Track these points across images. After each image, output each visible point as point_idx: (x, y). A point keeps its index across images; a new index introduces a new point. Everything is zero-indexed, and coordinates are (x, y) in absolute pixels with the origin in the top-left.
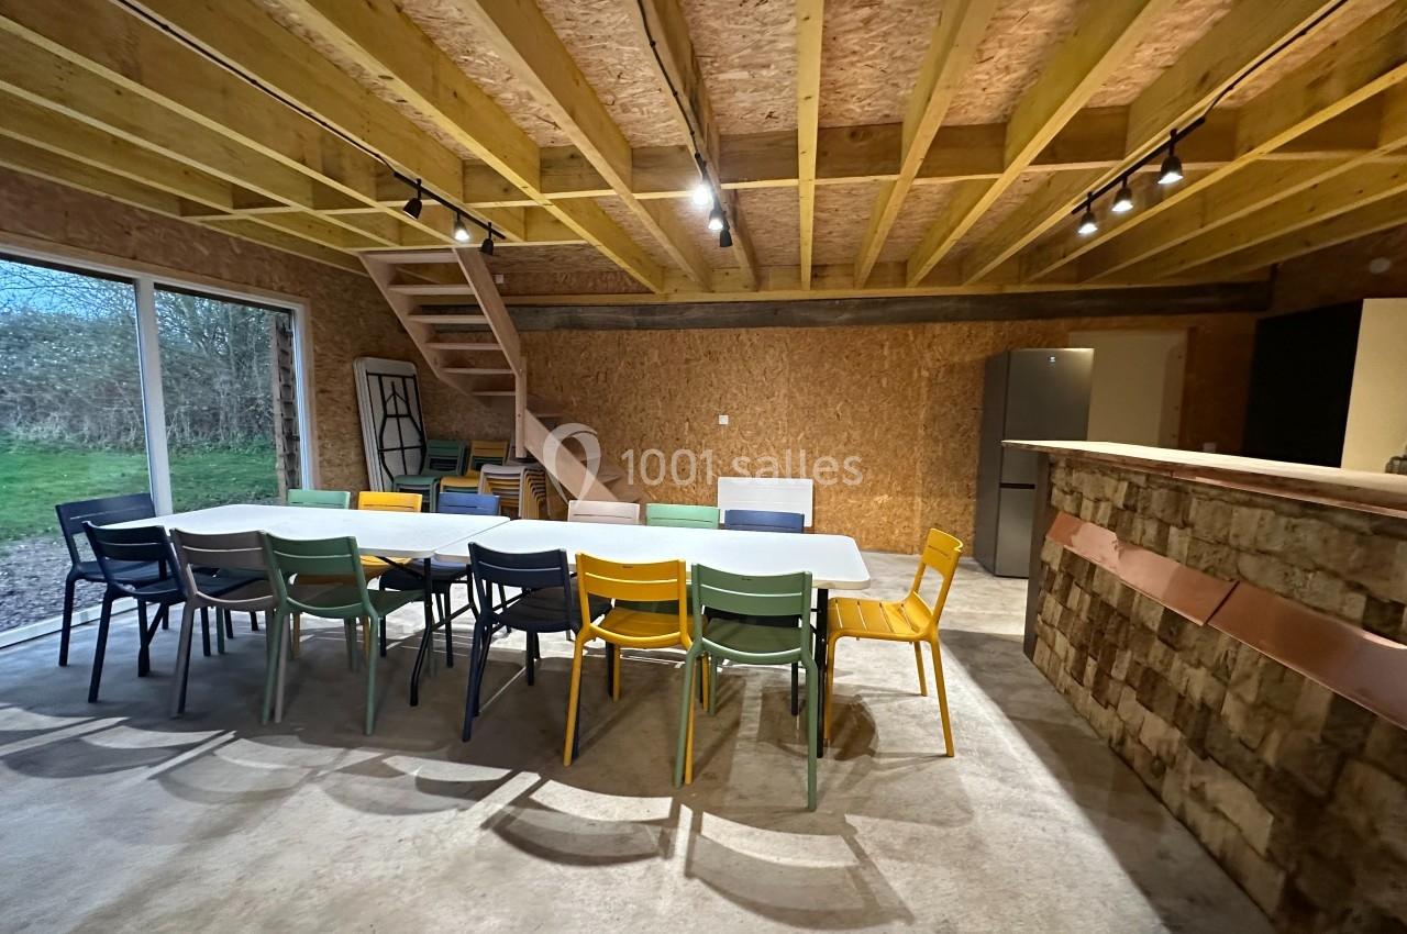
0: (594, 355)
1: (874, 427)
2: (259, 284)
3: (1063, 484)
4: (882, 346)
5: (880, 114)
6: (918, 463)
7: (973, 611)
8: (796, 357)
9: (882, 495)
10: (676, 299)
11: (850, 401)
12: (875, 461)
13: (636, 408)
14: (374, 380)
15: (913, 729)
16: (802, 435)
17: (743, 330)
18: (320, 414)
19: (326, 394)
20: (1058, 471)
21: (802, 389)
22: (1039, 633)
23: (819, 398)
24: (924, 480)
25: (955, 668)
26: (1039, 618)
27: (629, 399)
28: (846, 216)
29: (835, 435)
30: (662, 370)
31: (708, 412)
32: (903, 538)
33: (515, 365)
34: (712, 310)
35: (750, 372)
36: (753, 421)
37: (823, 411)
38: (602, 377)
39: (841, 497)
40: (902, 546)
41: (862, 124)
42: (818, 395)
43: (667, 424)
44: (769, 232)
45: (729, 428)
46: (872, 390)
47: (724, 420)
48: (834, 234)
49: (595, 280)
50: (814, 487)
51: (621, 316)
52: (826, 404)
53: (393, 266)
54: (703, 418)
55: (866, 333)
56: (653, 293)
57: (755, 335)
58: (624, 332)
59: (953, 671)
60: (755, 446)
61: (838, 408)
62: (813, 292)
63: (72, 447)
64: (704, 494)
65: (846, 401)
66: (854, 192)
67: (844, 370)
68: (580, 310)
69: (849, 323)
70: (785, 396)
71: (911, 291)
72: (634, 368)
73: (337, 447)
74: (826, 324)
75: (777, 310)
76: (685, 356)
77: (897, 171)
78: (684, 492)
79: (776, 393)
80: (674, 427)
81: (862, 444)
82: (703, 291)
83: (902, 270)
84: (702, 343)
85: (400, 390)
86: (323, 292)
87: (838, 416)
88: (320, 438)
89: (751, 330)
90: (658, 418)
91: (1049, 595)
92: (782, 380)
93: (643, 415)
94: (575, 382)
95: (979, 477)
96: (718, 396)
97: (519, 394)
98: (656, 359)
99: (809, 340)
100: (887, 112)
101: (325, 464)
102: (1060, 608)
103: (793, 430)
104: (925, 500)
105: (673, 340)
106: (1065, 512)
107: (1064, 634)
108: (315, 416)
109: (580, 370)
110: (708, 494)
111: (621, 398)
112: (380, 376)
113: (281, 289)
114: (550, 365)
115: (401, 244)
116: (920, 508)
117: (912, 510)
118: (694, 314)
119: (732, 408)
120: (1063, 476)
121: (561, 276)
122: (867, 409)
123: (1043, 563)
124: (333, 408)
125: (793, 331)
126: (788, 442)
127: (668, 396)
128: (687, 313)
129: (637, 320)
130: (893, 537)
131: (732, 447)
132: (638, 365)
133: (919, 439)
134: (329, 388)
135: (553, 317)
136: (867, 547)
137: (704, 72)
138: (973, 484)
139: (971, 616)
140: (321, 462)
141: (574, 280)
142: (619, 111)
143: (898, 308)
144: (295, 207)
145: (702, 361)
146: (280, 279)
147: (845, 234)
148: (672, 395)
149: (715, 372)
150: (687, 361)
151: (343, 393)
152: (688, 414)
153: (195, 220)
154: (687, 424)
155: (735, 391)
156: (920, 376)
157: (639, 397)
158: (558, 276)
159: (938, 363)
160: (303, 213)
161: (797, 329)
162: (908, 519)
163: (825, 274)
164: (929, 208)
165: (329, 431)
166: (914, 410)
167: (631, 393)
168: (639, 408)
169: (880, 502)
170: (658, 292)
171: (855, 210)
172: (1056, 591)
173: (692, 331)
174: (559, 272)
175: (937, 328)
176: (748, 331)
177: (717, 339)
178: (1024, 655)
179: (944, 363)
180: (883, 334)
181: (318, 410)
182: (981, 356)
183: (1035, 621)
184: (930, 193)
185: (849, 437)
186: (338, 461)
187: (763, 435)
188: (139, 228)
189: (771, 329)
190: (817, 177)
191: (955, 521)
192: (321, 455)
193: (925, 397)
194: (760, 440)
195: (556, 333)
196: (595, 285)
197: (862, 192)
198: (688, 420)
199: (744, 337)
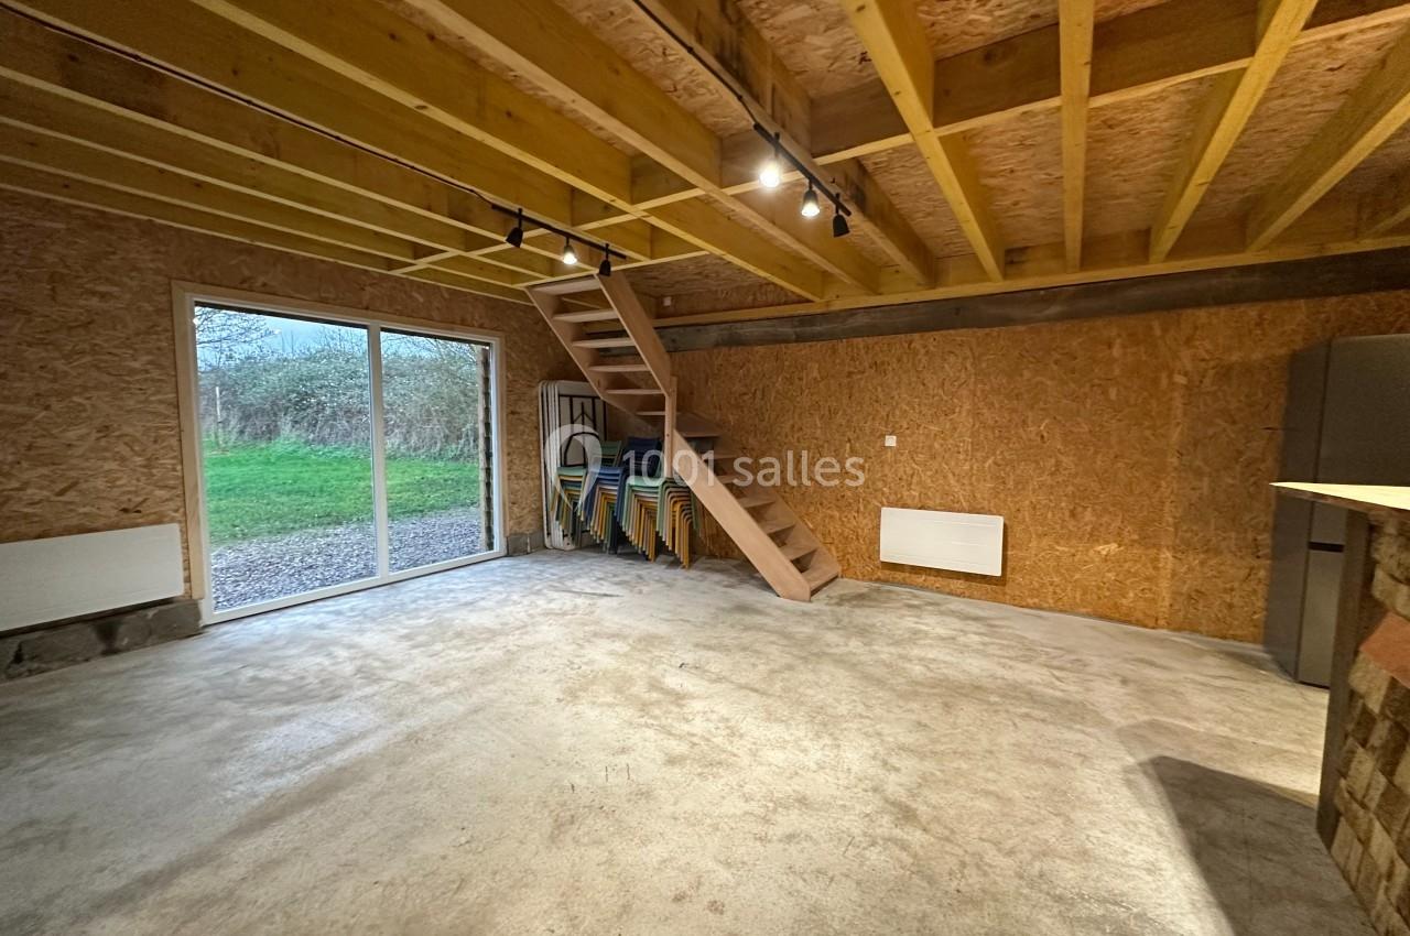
0: (753, 371)
1: (1096, 453)
2: (463, 322)
3: (1393, 563)
4: (1110, 346)
5: (1022, 16)
6: (1168, 504)
7: (1234, 735)
8: (984, 365)
9: (1107, 542)
10: (837, 306)
11: (1059, 418)
12: (1098, 497)
13: (793, 426)
14: (565, 401)
15: (1048, 921)
16: (990, 461)
17: (916, 336)
18: (510, 433)
19: (516, 416)
20: (1385, 540)
21: (992, 404)
22: (1342, 809)
23: (1014, 415)
24: (1176, 526)
25: (1166, 829)
26: (1343, 783)
27: (786, 418)
28: (1030, 176)
29: (1037, 462)
30: (821, 385)
31: (873, 431)
32: (1141, 605)
33: (664, 385)
34: (879, 315)
35: (924, 385)
36: (928, 443)
37: (1021, 431)
38: (759, 394)
39: (1045, 542)
40: (1139, 615)
41: (999, 39)
42: (1014, 410)
43: (826, 445)
44: (929, 214)
45: (897, 451)
46: (1093, 404)
47: (891, 441)
48: (1022, 204)
49: (754, 294)
50: (1005, 525)
51: (780, 329)
52: (1024, 422)
53: (559, 296)
54: (867, 439)
55: (1085, 329)
56: (812, 301)
57: (933, 340)
58: (783, 346)
59: (1160, 834)
60: (929, 473)
61: (1042, 428)
62: (1008, 282)
63: (403, 455)
64: (867, 525)
65: (1055, 418)
66: (1028, 142)
67: (1053, 379)
68: (739, 325)
69: (1061, 318)
70: (969, 411)
71: (1156, 267)
72: (792, 384)
73: (524, 462)
74: (1025, 321)
75: (958, 310)
76: (847, 369)
77: (1056, 92)
78: (843, 522)
79: (957, 410)
80: (833, 449)
81: (1077, 474)
82: (868, 295)
83: (1142, 241)
84: (867, 353)
85: (589, 410)
86: (516, 326)
87: (1042, 437)
88: (509, 454)
89: (927, 335)
90: (817, 439)
91: (1360, 750)
92: (965, 392)
93: (800, 434)
94: (733, 401)
95: (1276, 529)
96: (884, 414)
97: (669, 414)
98: (815, 374)
99: (1002, 342)
100: (1033, 11)
101: (513, 477)
102: (1383, 780)
103: (979, 454)
104: (1179, 555)
105: (834, 351)
106: (1398, 614)
107: (1388, 830)
108: (505, 435)
109: (738, 388)
110: (870, 526)
111: (778, 416)
112: (571, 397)
113: (481, 326)
114: (710, 384)
115: (552, 275)
116: (1169, 566)
117: (1156, 568)
118: (861, 320)
119: (901, 426)
120: (1394, 550)
121: (722, 292)
122: (1086, 428)
123: (1353, 694)
124: (521, 428)
125: (980, 332)
126: (972, 468)
127: (827, 413)
128: (850, 321)
129: (796, 333)
130: (1124, 601)
131: (901, 473)
132: (797, 381)
133: (1170, 469)
134: (519, 410)
135: (714, 334)
136: (1084, 610)
137: (753, 21)
138: (1265, 538)
139: (1228, 744)
140: (509, 476)
141: (735, 295)
142: (685, 97)
143: (1137, 293)
144: (452, 252)
145: (866, 374)
146: (481, 318)
147: (1038, 205)
148: (832, 413)
149: (881, 385)
150: (850, 374)
151: (531, 414)
152: (850, 434)
153: (397, 273)
154: (848, 445)
155: (905, 407)
156: (1172, 383)
157: (796, 416)
158: (719, 293)
159: (1203, 364)
160: (459, 256)
161: (987, 330)
162: (1148, 579)
163: (1024, 258)
164: (1159, 146)
165: (518, 448)
166: (1162, 431)
167: (788, 411)
168: (796, 427)
169: (1104, 553)
170: (817, 299)
171: (1040, 167)
172: (1373, 748)
173: (856, 340)
174: (720, 289)
175: (1202, 315)
176: (922, 336)
177: (885, 348)
178: (1316, 836)
179: (1212, 364)
180: (1110, 329)
181: (508, 430)
182: (1283, 351)
183: (1336, 786)
184: (1153, 121)
185: (1058, 464)
186: (524, 476)
187: (939, 459)
188: (371, 285)
189: (952, 332)
190: (936, 124)
191: (1232, 590)
192: (509, 469)
193: (1179, 412)
194: (935, 465)
195: (715, 351)
196: (755, 299)
197: (1040, 139)
198: (849, 440)
199: (917, 345)
